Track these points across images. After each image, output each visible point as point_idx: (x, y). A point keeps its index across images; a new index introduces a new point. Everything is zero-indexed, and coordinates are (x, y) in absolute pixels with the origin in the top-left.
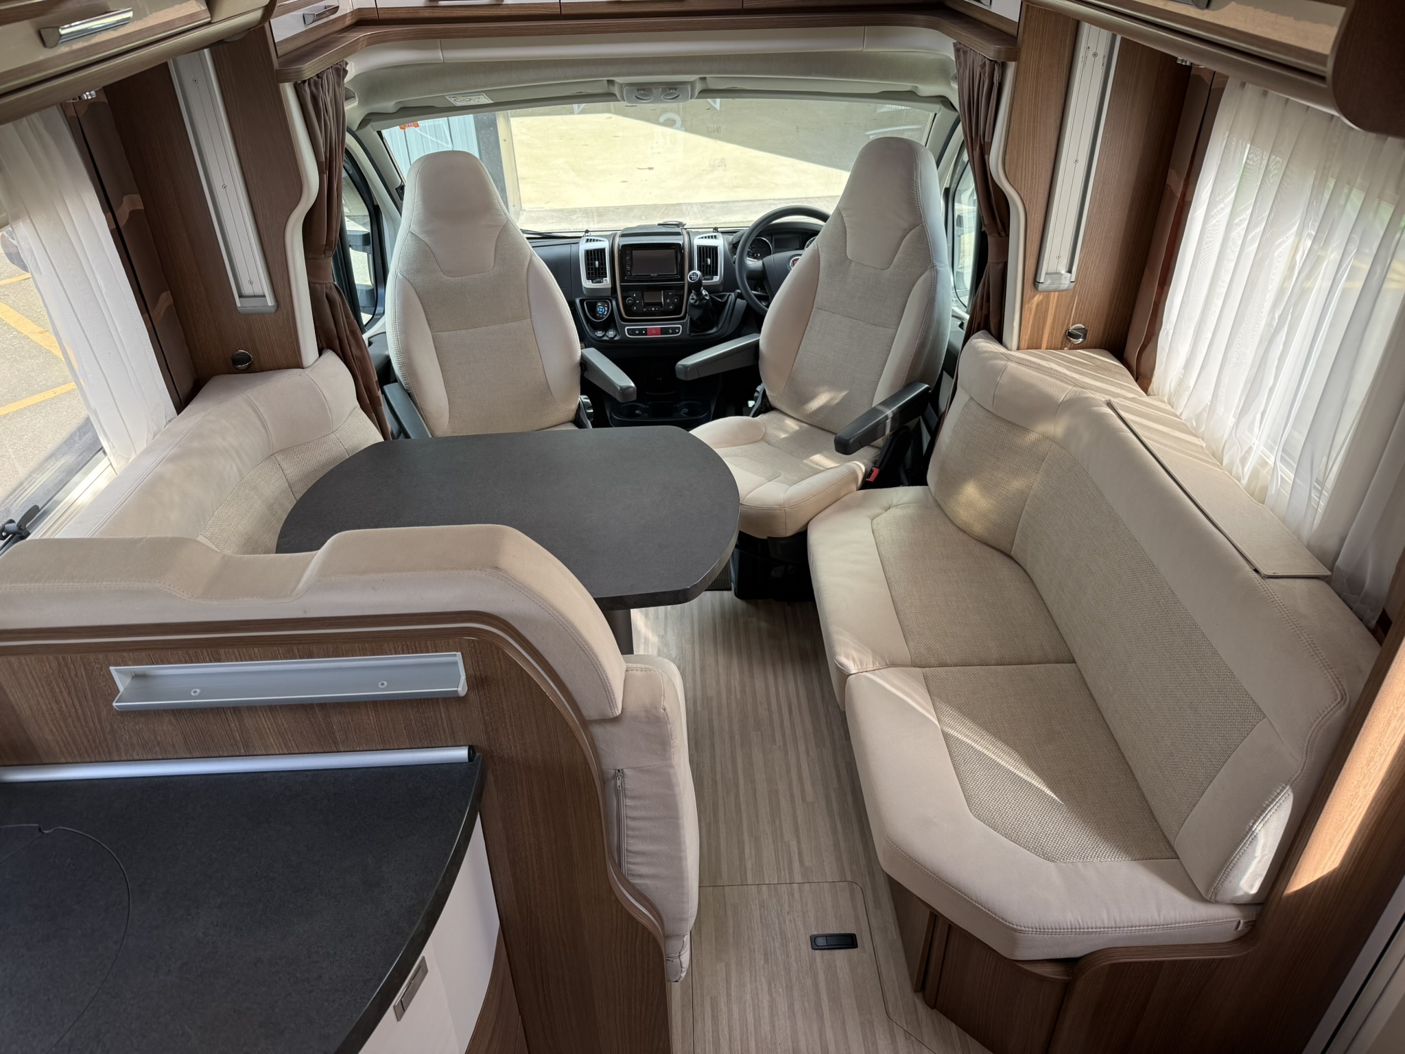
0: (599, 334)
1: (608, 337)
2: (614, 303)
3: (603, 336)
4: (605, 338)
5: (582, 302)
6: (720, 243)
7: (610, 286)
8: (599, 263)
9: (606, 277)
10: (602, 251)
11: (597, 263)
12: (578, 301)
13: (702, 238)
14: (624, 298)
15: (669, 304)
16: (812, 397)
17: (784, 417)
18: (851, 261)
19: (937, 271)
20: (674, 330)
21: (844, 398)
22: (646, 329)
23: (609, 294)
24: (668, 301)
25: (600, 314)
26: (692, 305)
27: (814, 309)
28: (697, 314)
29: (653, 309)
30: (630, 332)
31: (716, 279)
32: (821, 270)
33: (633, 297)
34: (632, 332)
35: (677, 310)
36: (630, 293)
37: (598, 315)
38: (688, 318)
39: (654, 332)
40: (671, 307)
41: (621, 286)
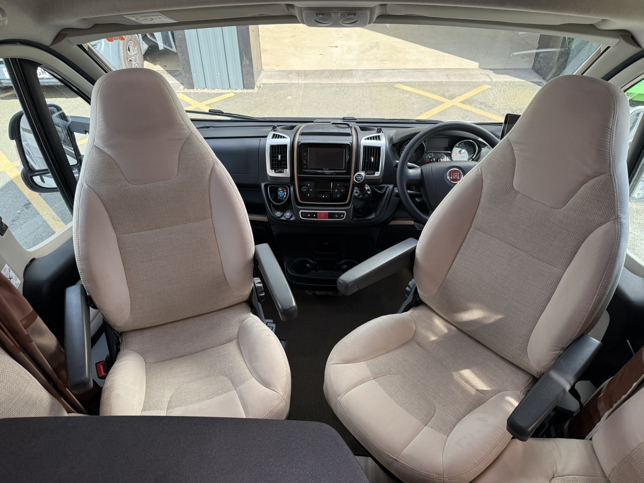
0: (278, 214)
1: (285, 217)
2: (292, 189)
3: (282, 216)
4: (283, 218)
5: (266, 186)
6: (383, 143)
7: (289, 176)
8: (281, 157)
9: (286, 168)
10: (285, 146)
11: (280, 156)
12: (263, 185)
13: (368, 139)
14: (300, 187)
15: (337, 193)
16: (465, 309)
17: (433, 314)
18: (517, 193)
19: (621, 224)
20: (339, 215)
21: (499, 321)
22: (316, 214)
23: (289, 181)
24: (336, 191)
25: (280, 197)
26: (355, 197)
27: (472, 229)
28: (359, 204)
29: (323, 196)
30: (304, 215)
31: (377, 174)
32: (483, 195)
33: (307, 186)
34: (305, 215)
35: (343, 198)
36: (305, 183)
37: (279, 197)
38: (351, 206)
39: (323, 216)
40: (338, 196)
41: (298, 177)
